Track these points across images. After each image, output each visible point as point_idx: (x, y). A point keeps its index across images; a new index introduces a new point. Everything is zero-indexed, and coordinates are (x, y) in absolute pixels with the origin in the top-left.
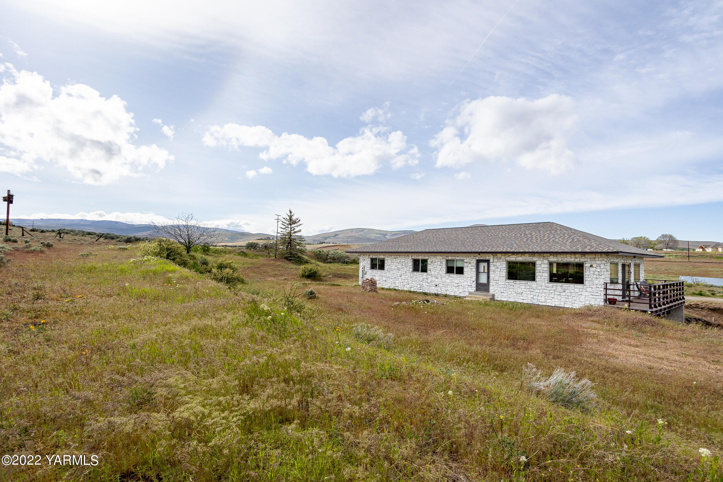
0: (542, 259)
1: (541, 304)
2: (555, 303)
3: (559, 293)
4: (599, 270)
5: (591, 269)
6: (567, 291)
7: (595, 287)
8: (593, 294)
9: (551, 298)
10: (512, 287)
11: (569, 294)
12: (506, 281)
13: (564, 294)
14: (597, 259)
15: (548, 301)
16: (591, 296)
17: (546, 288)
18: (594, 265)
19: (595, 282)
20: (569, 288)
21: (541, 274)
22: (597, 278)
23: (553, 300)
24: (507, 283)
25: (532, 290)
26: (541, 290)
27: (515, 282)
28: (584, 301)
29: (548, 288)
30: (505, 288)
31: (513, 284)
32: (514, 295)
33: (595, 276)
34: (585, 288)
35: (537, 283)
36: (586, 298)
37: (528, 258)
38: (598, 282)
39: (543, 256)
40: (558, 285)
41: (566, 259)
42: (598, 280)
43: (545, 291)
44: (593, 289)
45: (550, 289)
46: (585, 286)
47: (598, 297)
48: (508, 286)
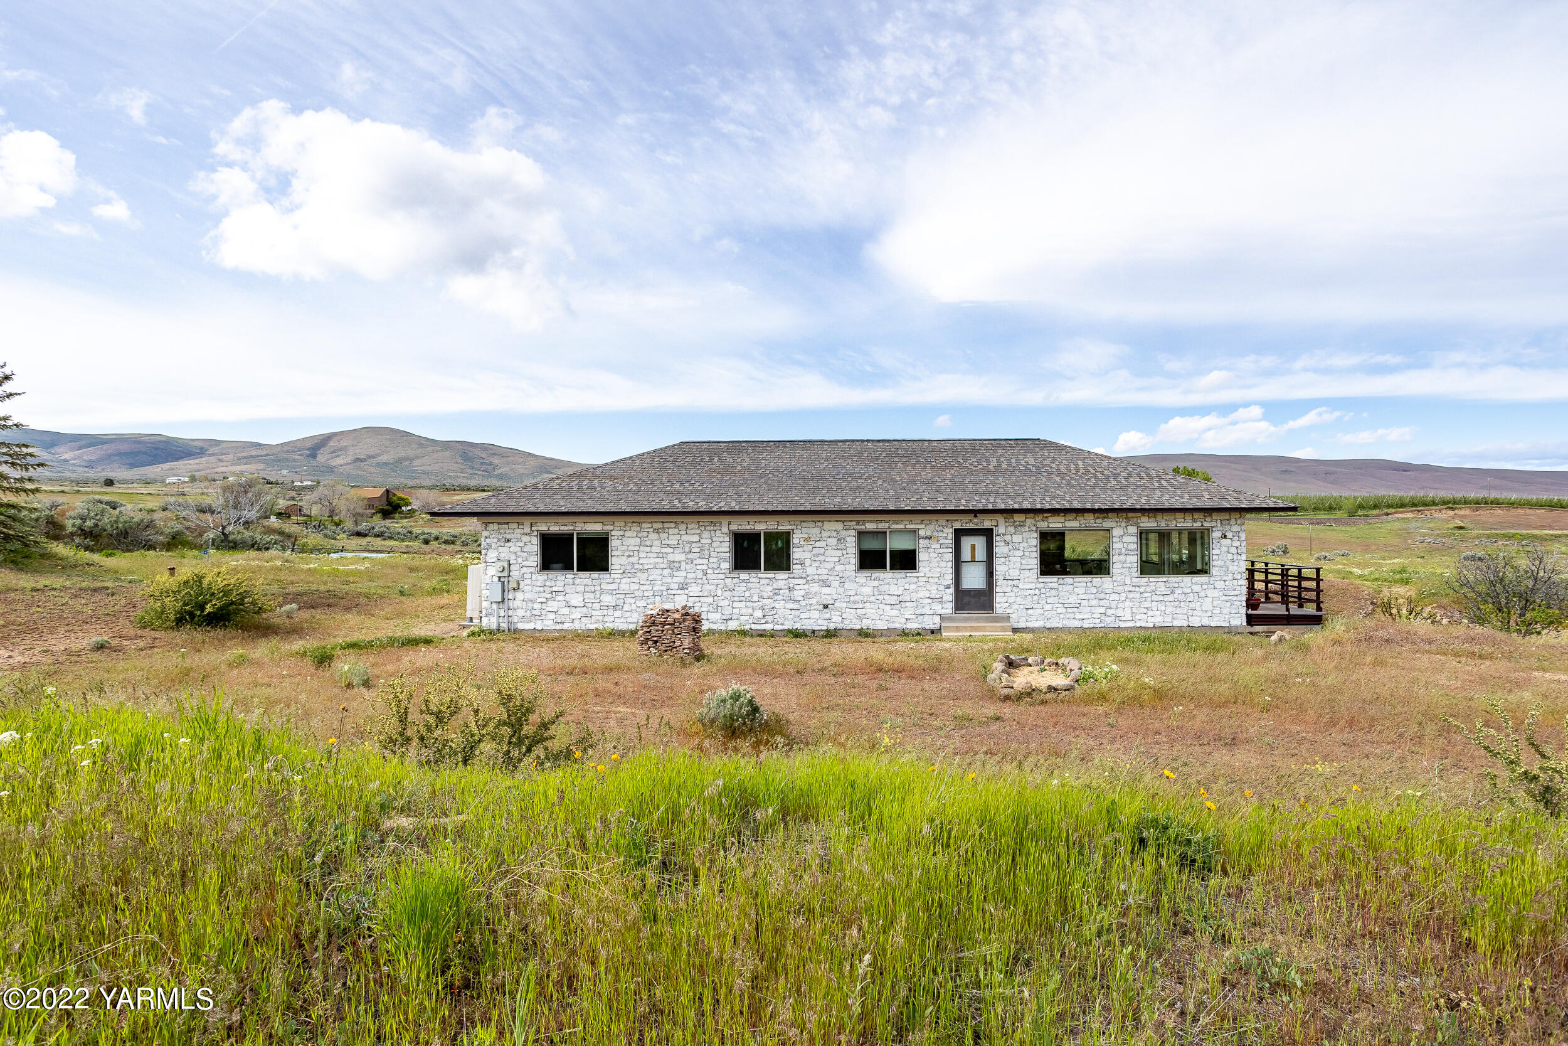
0: (1124, 524)
1: (1123, 625)
2: (1153, 620)
3: (1161, 598)
4: (1237, 544)
5: (1224, 541)
6: (1178, 591)
7: (1231, 578)
8: (1227, 593)
9: (1145, 611)
10: (1054, 592)
11: (1182, 597)
12: (1040, 580)
13: (1171, 598)
14: (1233, 521)
15: (1138, 617)
16: (1224, 598)
17: (1133, 589)
18: (1229, 535)
19: (1231, 568)
20: (1182, 585)
21: (1122, 558)
22: (1233, 560)
23: (1150, 613)
24: (1042, 585)
25: (1102, 596)
26: (1124, 595)
27: (1061, 581)
28: (1211, 608)
29: (1137, 589)
30: (1036, 598)
31: (1055, 585)
32: (1059, 611)
33: (1230, 557)
34: (1212, 582)
35: (1114, 578)
36: (1215, 603)
37: (1093, 522)
38: (1236, 568)
39: (1127, 518)
40: (1160, 580)
41: (1174, 522)
42: (1236, 563)
43: (1131, 595)
44: (1227, 583)
45: (1142, 590)
46: (1212, 579)
47: (1235, 598)
48: (1043, 590)
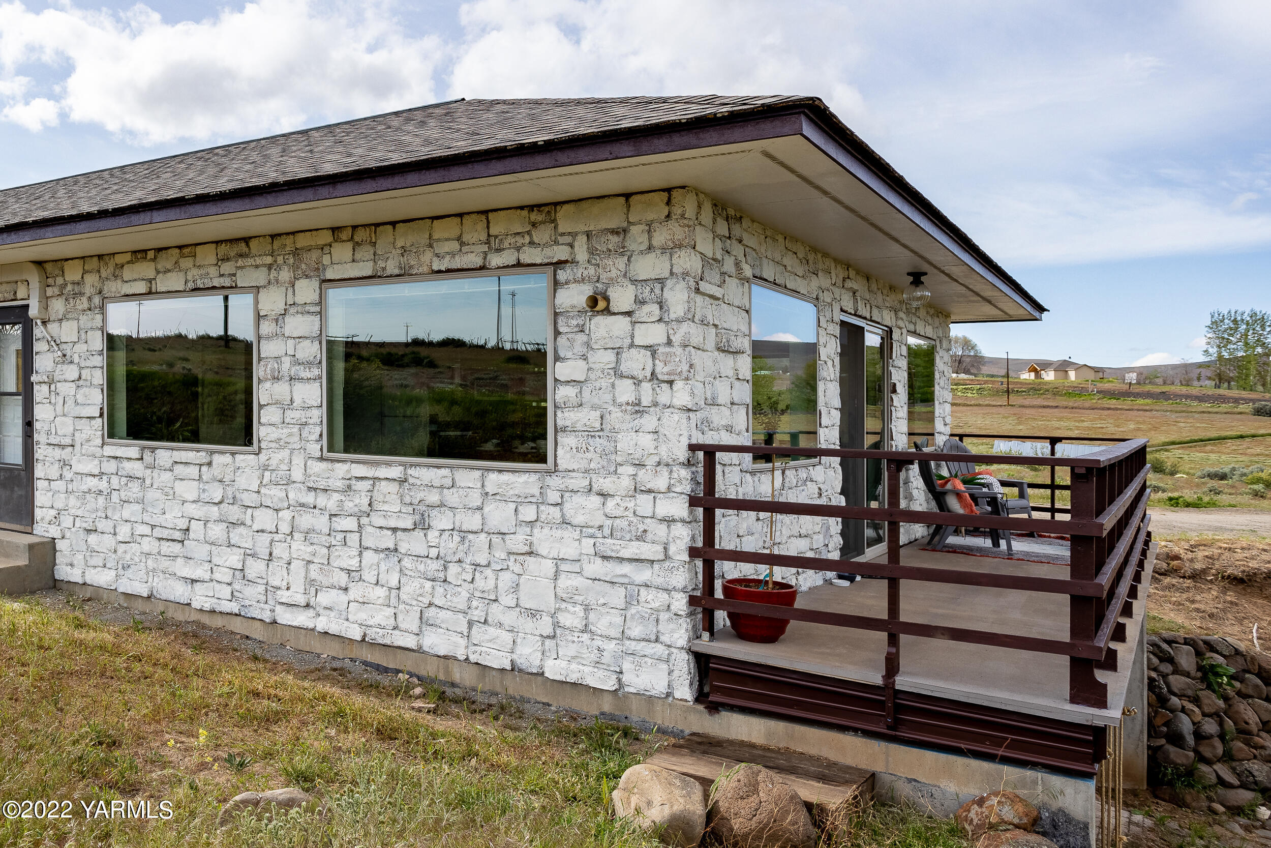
0: (285, 275)
1: (286, 617)
2: (362, 615)
3: (388, 541)
4: (654, 334)
5: (601, 326)
6: (441, 521)
7: (626, 483)
8: (609, 546)
9: (343, 579)
10: (135, 486)
11: (450, 544)
12: (109, 450)
13: (414, 543)
14: (637, 237)
15: (324, 598)
16: (597, 568)
17: (309, 498)
18: (621, 297)
19: (627, 442)
20: (452, 498)
21: (281, 390)
22: (638, 409)
23: (356, 592)
24: (111, 467)
25: (234, 513)
26: (286, 515)
27: (147, 456)
28: (550, 603)
29: (322, 500)
30: (101, 500)
31: (136, 468)
32: (148, 545)
33: (626, 391)
34: (554, 497)
35: (263, 457)
36: (565, 582)
37: (213, 271)
38: (646, 441)
39: (296, 252)
40: (382, 472)
41: (427, 256)
42: (649, 422)
43: (306, 520)
44: (611, 503)
45: (330, 502)
46: (554, 481)
47: (644, 575)
48: (115, 480)
